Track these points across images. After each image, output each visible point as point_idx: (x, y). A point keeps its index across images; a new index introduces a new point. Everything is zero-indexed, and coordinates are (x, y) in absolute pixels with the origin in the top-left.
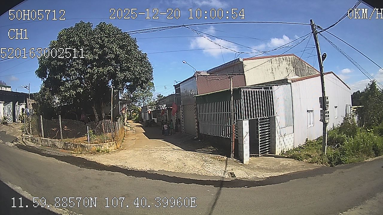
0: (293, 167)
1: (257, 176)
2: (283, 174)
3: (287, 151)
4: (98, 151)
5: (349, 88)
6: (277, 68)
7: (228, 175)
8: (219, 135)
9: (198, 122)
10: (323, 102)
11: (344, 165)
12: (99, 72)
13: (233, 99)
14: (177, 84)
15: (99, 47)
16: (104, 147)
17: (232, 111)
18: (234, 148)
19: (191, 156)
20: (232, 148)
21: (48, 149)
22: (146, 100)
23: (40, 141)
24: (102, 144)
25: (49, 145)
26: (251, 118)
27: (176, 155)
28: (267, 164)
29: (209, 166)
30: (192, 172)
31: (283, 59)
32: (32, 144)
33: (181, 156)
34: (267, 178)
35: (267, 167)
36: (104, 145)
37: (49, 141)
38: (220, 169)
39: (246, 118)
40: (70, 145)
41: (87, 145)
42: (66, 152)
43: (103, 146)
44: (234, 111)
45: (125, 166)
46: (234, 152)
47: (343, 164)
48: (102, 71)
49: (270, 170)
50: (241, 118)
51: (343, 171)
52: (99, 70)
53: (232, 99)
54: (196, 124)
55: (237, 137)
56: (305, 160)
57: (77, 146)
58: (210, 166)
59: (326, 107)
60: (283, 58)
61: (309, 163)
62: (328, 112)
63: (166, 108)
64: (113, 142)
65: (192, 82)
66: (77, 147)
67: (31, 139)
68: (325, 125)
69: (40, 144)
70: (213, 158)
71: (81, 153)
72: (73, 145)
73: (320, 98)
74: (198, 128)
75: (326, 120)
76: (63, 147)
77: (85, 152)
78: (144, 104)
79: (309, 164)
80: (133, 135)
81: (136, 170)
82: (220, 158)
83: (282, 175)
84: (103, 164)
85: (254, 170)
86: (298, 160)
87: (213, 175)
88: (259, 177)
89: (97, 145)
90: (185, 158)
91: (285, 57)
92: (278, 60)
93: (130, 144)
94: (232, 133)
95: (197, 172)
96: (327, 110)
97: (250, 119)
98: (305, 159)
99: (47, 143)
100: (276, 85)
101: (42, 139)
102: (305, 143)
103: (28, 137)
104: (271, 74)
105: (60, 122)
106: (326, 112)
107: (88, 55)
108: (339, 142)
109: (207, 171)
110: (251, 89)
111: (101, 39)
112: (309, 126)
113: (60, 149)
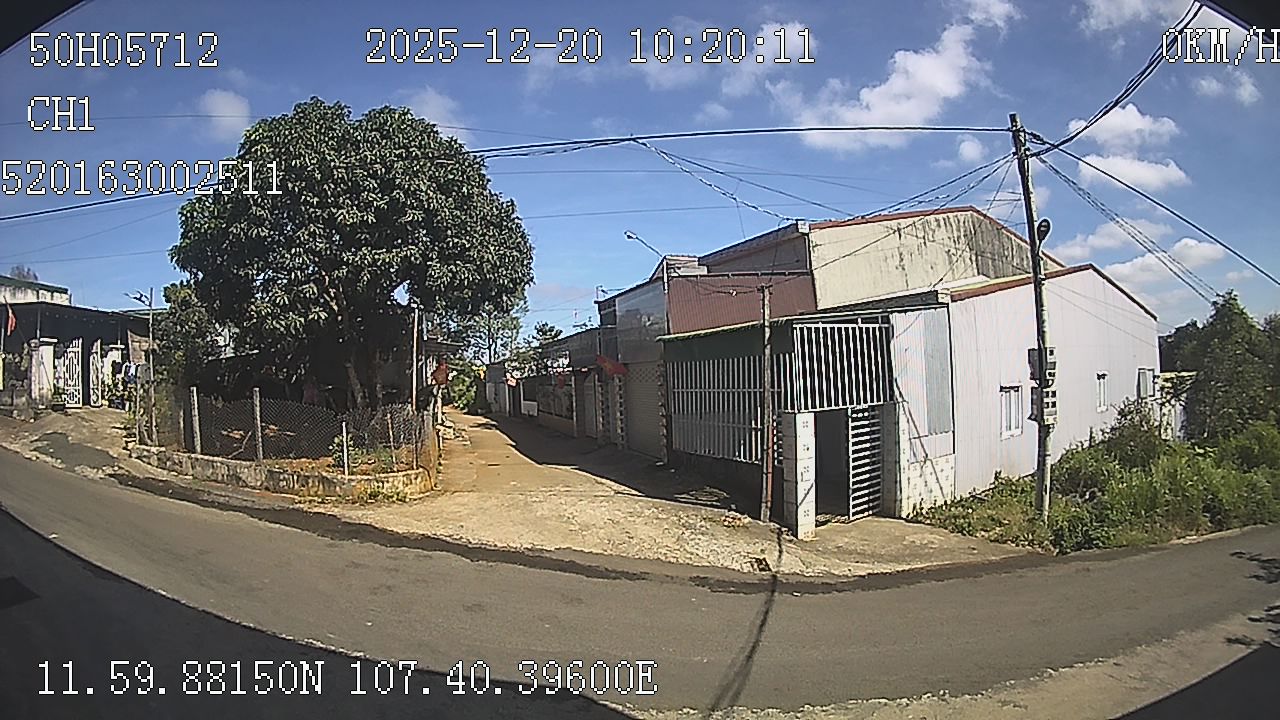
0: (942, 551)
1: (833, 571)
2: (907, 568)
3: (932, 508)
4: (373, 495)
5: (1152, 316)
6: (917, 252)
7: (749, 564)
8: (728, 455)
9: (668, 417)
10: (1040, 363)
11: (1098, 551)
12: (379, 264)
13: (771, 351)
14: (608, 297)
15: (376, 185)
16: (390, 484)
17: (767, 386)
18: (769, 493)
19: (647, 512)
20: (765, 491)
21: (217, 488)
22: (499, 342)
23: (190, 465)
24: (385, 475)
25: (220, 478)
26: (822, 406)
27: (603, 509)
28: (866, 540)
29: (697, 541)
30: (650, 555)
31: (939, 226)
32: (163, 475)
33: (617, 512)
34: (860, 576)
35: (866, 548)
36: (391, 480)
37: (219, 464)
38: (729, 549)
39: (806, 408)
40: (286, 476)
41: (339, 477)
42: (276, 499)
43: (388, 482)
44: (773, 387)
45: (461, 538)
46: (769, 505)
47: (1099, 548)
48: (387, 260)
49: (872, 556)
50: (793, 408)
51: (1091, 568)
52: (376, 257)
53: (767, 351)
54: (662, 421)
55: (780, 462)
56: (983, 533)
57: (310, 481)
58: (699, 539)
59: (1048, 377)
60: (937, 220)
61: (991, 541)
62: (1054, 393)
63: (571, 369)
64: (417, 471)
65: (651, 294)
66: (308, 484)
67: (159, 459)
68: (1044, 431)
69: (186, 475)
70: (710, 520)
71: (322, 502)
72: (295, 477)
73: (1029, 350)
74: (669, 436)
75: (1045, 417)
76: (265, 484)
77: (334, 499)
78: (492, 352)
79: (992, 544)
80: (467, 451)
81: (493, 548)
82: (731, 520)
83: (903, 571)
84: (395, 530)
85: (826, 556)
86: (961, 532)
87: (708, 564)
88: (836, 573)
89: (370, 477)
90: (629, 519)
91: (945, 216)
92: (921, 227)
93: (463, 479)
94: (765, 447)
95: (665, 554)
96: (1049, 386)
97: (818, 409)
98: (982, 530)
99: (211, 470)
100: (899, 312)
101: (197, 459)
102: (993, 486)
103: (148, 451)
104: (897, 272)
105: (258, 409)
106: (1048, 393)
107: (344, 211)
108: (1096, 486)
109: (692, 554)
110: (823, 323)
111: (384, 164)
112: (1006, 434)
113: (254, 488)
